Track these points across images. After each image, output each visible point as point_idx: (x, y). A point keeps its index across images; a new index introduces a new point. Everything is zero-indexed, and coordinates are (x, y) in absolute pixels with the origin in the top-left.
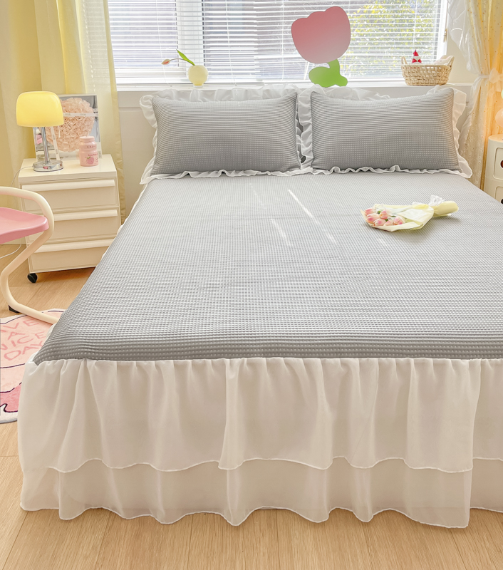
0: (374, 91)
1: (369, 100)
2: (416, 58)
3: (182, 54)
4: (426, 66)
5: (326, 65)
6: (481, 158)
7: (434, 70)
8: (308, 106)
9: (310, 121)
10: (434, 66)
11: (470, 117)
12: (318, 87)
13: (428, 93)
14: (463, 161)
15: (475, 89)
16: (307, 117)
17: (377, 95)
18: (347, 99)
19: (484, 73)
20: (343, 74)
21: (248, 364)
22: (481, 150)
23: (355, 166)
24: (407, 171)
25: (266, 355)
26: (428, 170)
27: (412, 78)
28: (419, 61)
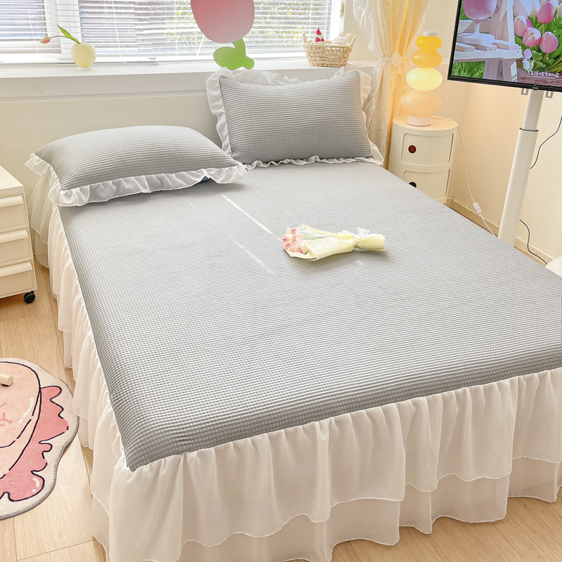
0: (282, 74)
1: (279, 85)
2: (319, 36)
3: (63, 30)
4: (332, 47)
5: (231, 45)
6: (385, 140)
7: (340, 51)
8: (218, 92)
9: (222, 110)
10: (340, 47)
11: (374, 99)
12: (225, 71)
13: (335, 76)
14: (374, 148)
15: (378, 71)
16: (218, 105)
17: (286, 78)
18: (256, 83)
19: (386, 55)
20: (248, 55)
21: (336, 422)
22: (385, 133)
23: (277, 159)
24: (325, 160)
25: (349, 410)
26: (344, 158)
27: (316, 59)
28: (323, 40)
